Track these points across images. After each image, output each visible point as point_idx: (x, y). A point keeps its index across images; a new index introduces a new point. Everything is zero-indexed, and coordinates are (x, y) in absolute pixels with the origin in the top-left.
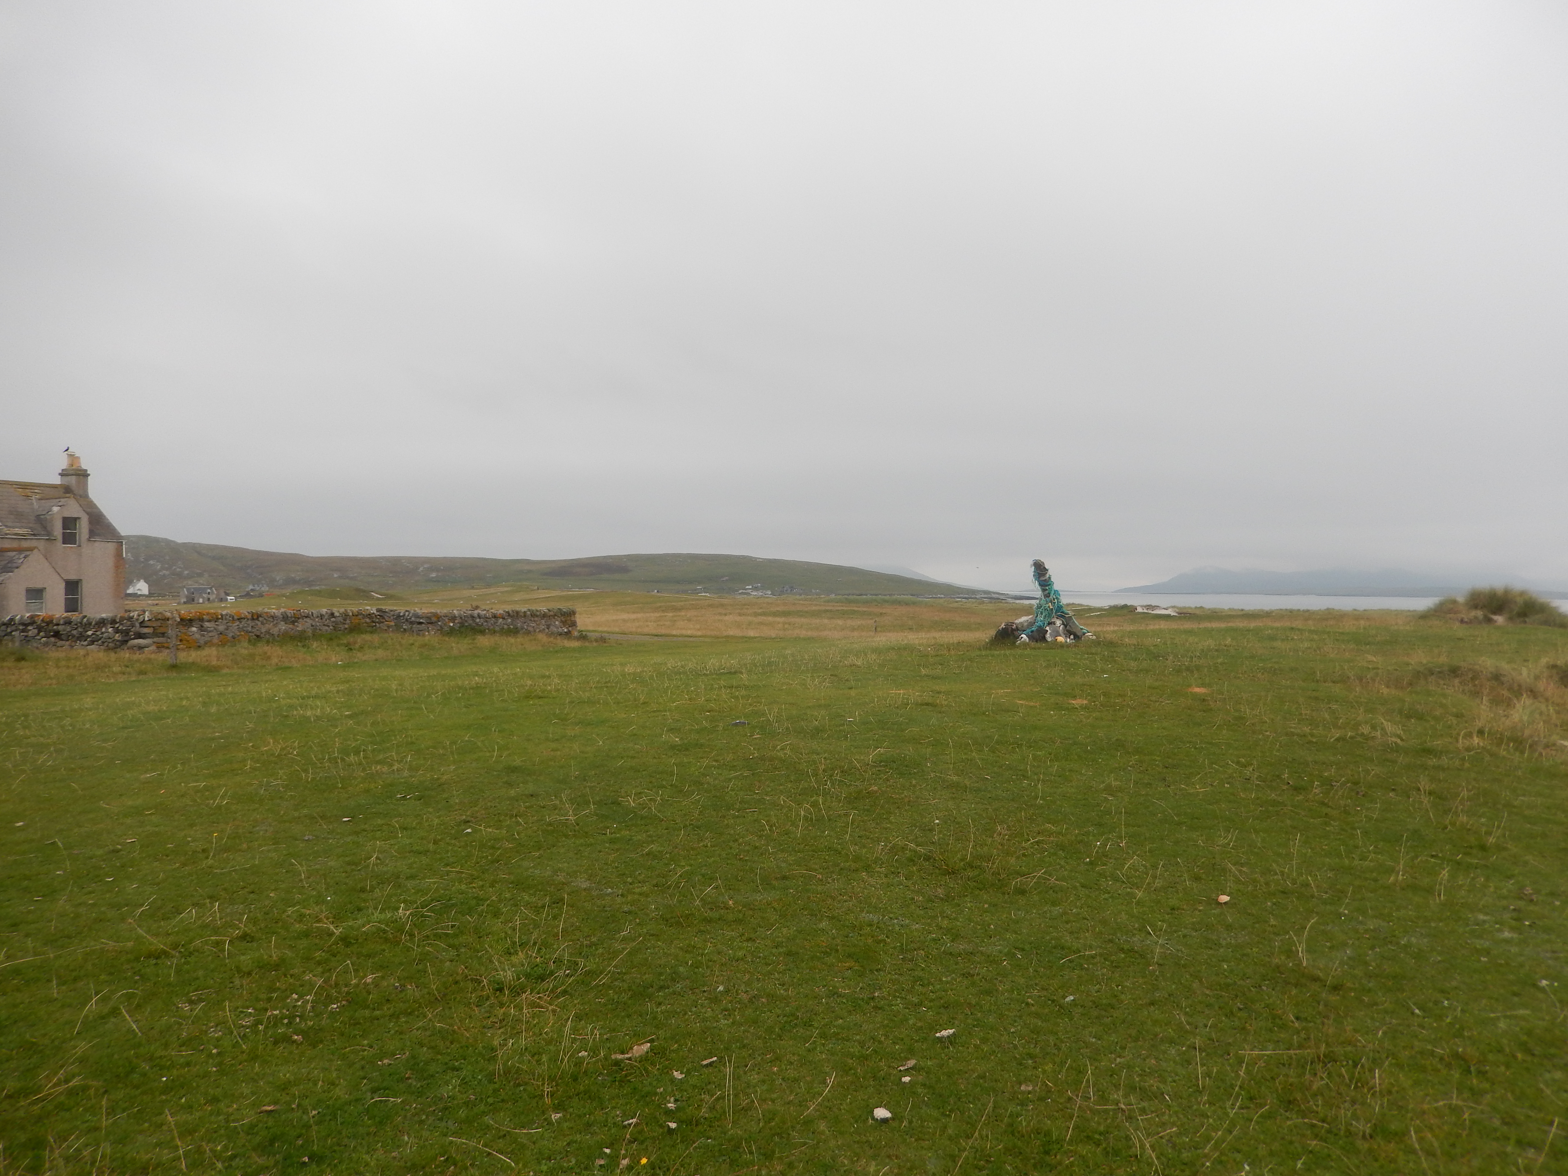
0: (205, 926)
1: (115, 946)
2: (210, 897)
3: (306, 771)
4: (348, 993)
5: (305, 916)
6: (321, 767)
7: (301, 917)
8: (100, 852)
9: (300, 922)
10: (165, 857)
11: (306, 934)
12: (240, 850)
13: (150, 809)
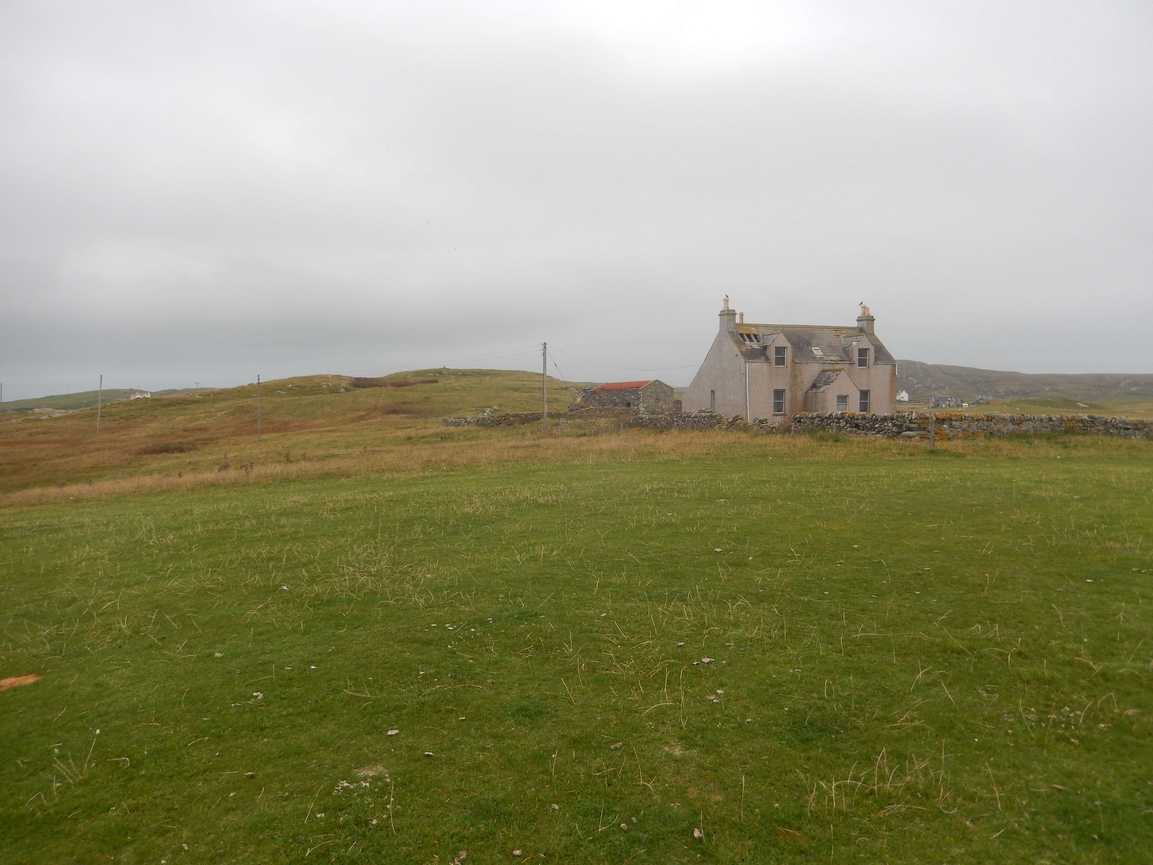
0: (990, 640)
1: (928, 639)
2: (990, 619)
3: (1049, 538)
4: (1112, 719)
5: (1066, 649)
6: (1061, 537)
7: (1064, 650)
8: (908, 573)
9: (1063, 652)
10: (952, 584)
11: (1070, 664)
12: (1006, 590)
13: (937, 549)
